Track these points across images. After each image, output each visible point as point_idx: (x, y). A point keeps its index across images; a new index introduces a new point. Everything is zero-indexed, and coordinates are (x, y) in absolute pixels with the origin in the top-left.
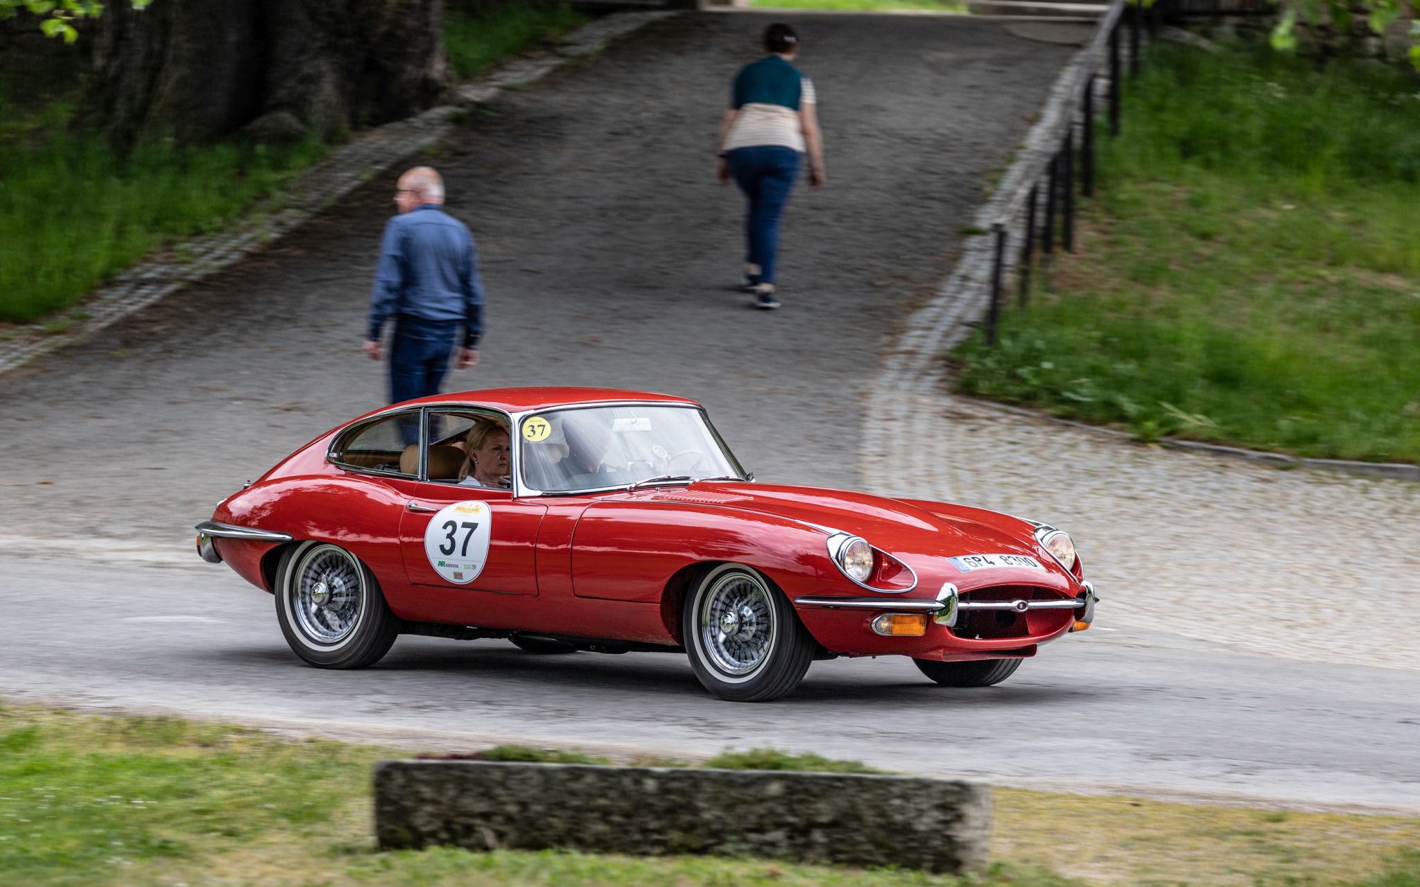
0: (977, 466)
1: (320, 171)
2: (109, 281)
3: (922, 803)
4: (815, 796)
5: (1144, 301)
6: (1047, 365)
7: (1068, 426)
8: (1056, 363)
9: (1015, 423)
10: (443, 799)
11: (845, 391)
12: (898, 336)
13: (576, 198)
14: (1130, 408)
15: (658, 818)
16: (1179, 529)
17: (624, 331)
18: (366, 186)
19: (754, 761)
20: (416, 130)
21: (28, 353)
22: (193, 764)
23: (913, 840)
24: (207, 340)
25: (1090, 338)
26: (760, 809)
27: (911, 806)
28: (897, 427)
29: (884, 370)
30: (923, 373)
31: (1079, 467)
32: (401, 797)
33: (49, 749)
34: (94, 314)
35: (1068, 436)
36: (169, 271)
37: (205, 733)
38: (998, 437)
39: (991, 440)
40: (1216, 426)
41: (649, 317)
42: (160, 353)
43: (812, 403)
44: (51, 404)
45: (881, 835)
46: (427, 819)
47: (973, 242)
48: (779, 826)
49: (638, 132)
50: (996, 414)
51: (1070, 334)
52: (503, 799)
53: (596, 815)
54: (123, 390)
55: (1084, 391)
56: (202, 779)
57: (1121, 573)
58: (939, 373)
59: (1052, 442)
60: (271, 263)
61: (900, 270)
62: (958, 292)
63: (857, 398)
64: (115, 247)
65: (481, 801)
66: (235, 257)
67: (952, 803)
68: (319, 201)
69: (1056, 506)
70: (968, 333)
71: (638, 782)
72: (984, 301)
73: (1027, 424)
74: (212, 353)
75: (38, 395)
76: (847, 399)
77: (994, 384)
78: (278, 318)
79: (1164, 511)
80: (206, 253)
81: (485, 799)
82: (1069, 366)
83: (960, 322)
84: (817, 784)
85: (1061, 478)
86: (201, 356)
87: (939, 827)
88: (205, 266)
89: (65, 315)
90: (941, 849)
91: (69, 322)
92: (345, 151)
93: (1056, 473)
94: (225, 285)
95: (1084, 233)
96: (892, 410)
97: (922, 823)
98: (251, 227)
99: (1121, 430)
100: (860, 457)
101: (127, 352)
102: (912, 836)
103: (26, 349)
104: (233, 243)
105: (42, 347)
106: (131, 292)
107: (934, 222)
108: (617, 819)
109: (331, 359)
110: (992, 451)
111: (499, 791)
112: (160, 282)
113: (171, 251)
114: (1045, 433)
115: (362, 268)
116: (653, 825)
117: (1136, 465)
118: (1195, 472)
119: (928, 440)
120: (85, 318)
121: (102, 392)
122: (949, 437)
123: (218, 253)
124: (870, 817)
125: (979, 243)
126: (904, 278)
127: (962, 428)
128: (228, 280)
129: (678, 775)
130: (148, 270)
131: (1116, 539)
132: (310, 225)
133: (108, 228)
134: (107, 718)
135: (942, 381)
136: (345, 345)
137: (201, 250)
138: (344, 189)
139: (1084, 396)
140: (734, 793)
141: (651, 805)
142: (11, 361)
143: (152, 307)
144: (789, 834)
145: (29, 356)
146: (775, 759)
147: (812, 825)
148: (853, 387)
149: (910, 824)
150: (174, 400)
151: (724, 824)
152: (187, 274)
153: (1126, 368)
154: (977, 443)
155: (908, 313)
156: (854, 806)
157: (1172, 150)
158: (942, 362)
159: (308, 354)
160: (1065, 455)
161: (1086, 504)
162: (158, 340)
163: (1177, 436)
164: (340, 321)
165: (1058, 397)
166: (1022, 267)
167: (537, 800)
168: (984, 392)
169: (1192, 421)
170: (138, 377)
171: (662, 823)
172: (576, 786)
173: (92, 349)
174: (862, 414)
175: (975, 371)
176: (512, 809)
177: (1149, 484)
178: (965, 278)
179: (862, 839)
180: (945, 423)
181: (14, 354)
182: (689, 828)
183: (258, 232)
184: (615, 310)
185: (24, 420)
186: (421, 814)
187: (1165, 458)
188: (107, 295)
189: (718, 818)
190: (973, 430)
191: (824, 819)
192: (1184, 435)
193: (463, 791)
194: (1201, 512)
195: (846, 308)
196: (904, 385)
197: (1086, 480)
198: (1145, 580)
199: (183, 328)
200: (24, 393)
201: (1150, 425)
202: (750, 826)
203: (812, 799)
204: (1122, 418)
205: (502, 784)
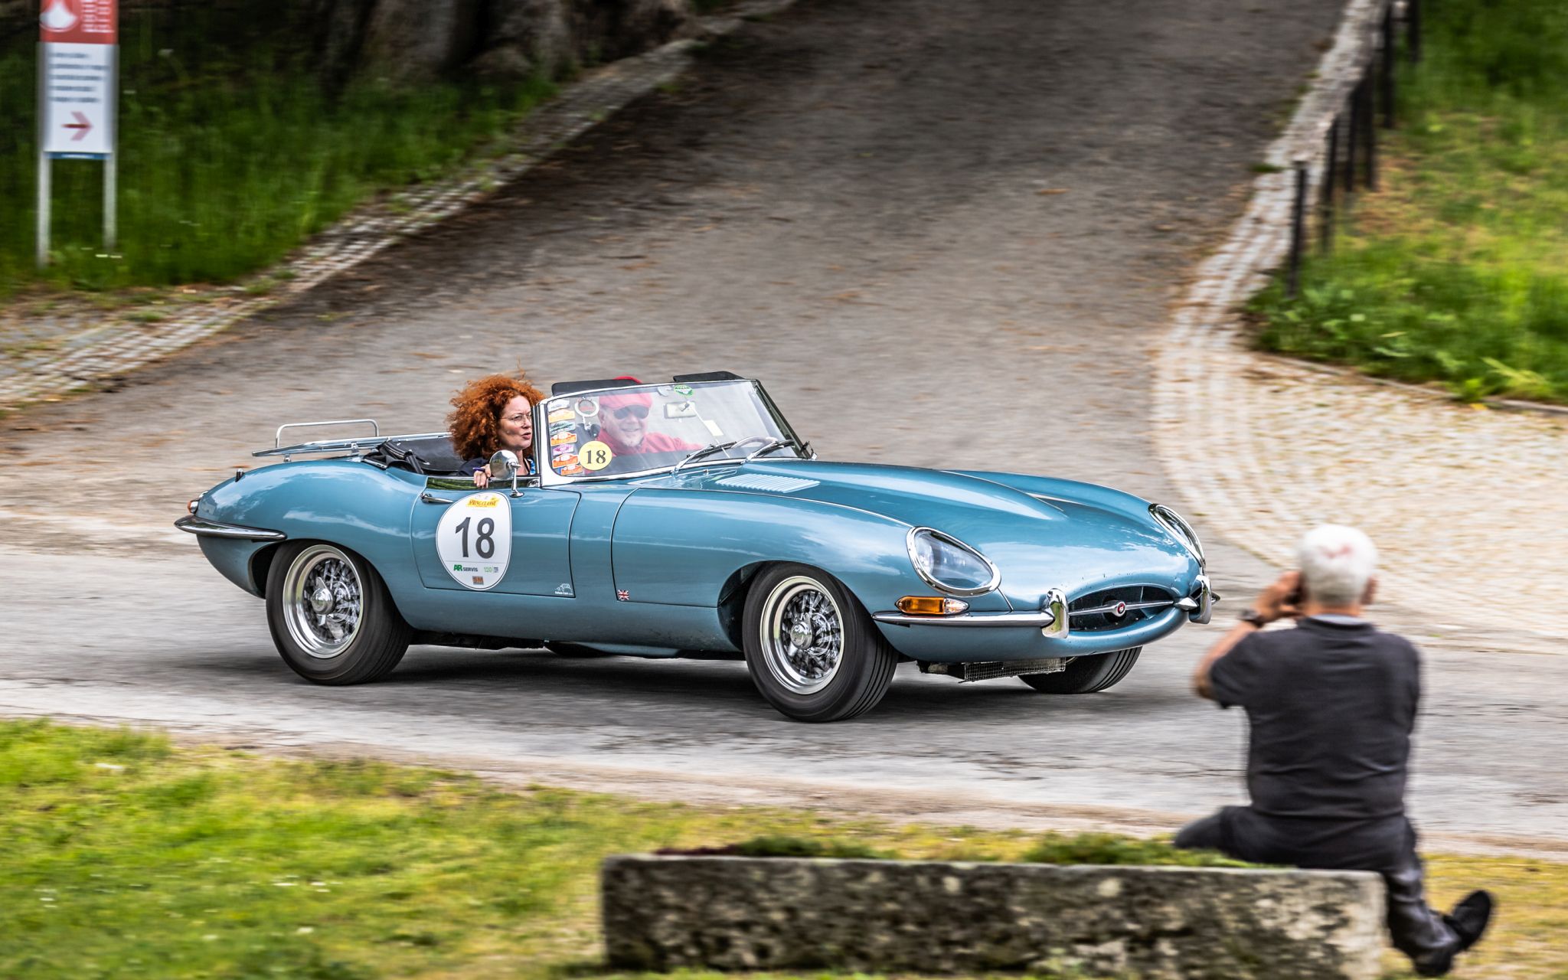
0: (1284, 432)
1: (548, 111)
2: (317, 237)
3: (1296, 904)
4: (1162, 897)
5: (1458, 243)
6: (1357, 318)
7: (1381, 385)
8: (1368, 315)
9: (1322, 384)
10: (690, 906)
11: (1131, 349)
12: (1187, 287)
13: (829, 138)
14: (1452, 364)
15: (963, 927)
16: (1517, 503)
17: (885, 284)
18: (598, 128)
19: (1082, 852)
20: (651, 66)
21: (226, 317)
22: (390, 824)
23: (1286, 951)
24: (423, 301)
25: (1401, 286)
26: (1091, 914)
27: (1283, 908)
28: (1191, 390)
29: (1173, 325)
30: (1217, 327)
31: (1397, 431)
32: (638, 904)
33: (222, 804)
34: (301, 273)
35: (1381, 397)
36: (383, 224)
37: (408, 781)
38: (1304, 399)
39: (1297, 402)
40: (1547, 383)
41: (912, 269)
42: (373, 315)
43: (1097, 364)
44: (250, 375)
45: (1245, 944)
46: (670, 930)
47: (1265, 180)
48: (1115, 934)
49: (895, 65)
50: (1301, 373)
51: (1379, 281)
52: (767, 904)
53: (883, 923)
54: (330, 359)
55: (1400, 345)
56: (400, 846)
57: (1456, 557)
58: (1236, 328)
59: (1365, 404)
60: (494, 214)
61: (1186, 212)
62: (1253, 236)
63: (1146, 357)
64: (323, 198)
65: (737, 908)
66: (455, 207)
67: (1335, 904)
68: (547, 145)
69: (1375, 478)
70: (1264, 281)
71: (936, 881)
72: (1283, 245)
73: (1335, 384)
74: (429, 314)
75: (236, 365)
76: (1134, 358)
77: (1298, 338)
78: (503, 275)
79: (1496, 481)
80: (424, 203)
81: (743, 904)
82: (1380, 318)
83: (1255, 269)
84: (1164, 882)
85: (1378, 445)
86: (416, 319)
87: (1320, 934)
88: (421, 219)
89: (267, 274)
90: (1322, 962)
91: (273, 282)
92: (575, 90)
93: (1370, 440)
94: (444, 239)
95: (1389, 170)
96: (1185, 370)
97: (1297, 930)
98: (473, 174)
99: (1442, 388)
100: (1152, 424)
101: (338, 315)
102: (1285, 946)
103: (224, 313)
104: (453, 193)
105: (241, 310)
106: (341, 248)
107: (1220, 159)
108: (910, 928)
109: (560, 320)
110: (1299, 415)
111: (761, 894)
112: (373, 236)
113: (384, 201)
114: (1356, 393)
115: (594, 218)
116: (957, 935)
117: (1460, 428)
118: (1526, 435)
119: (1227, 403)
120: (290, 278)
121: (307, 360)
122: (1251, 401)
123: (437, 203)
124: (1231, 922)
125: (1272, 181)
126: (1191, 221)
127: (1263, 390)
128: (449, 233)
129: (986, 872)
130: (360, 224)
131: (1447, 516)
132: (538, 171)
133: (315, 177)
134: (293, 761)
135: (1239, 336)
136: (577, 305)
137: (418, 200)
138: (574, 131)
139: (1399, 351)
140: (1058, 894)
141: (954, 910)
142: (208, 326)
143: (364, 264)
144: (1129, 945)
145: (227, 321)
146: (1110, 848)
147: (1157, 934)
148: (1141, 344)
149: (1282, 931)
150: (386, 369)
151: (1047, 933)
152: (402, 227)
153: (1446, 319)
154: (1280, 407)
155: (1197, 260)
156: (1210, 909)
157: (1478, 77)
158: (1237, 315)
159: (535, 315)
160: (1380, 419)
161: (1408, 476)
162: (371, 301)
163: (1504, 395)
164: (570, 278)
165: (1370, 353)
166: (1323, 207)
167: (808, 905)
168: (1286, 348)
169: (1519, 378)
170: (348, 344)
171: (968, 932)
172: (858, 887)
173: (297, 312)
174: (1152, 375)
175: (1275, 325)
176: (778, 916)
177: (1477, 450)
178: (1258, 221)
179: (1221, 950)
180: (1244, 385)
181: (211, 319)
182: (1004, 939)
183: (481, 180)
184: (875, 261)
185: (219, 394)
186: (662, 924)
187: (1491, 420)
188: (315, 251)
189: (1039, 925)
190: (1276, 391)
191: (1173, 926)
192: (1511, 394)
193: (714, 895)
194: (1537, 483)
195: (1127, 256)
196: (1198, 341)
197: (1406, 448)
198: (1484, 565)
199: (396, 287)
200: (221, 363)
201: (1474, 383)
202: (1079, 936)
203: (1157, 900)
204: (1442, 375)
205: (765, 886)
